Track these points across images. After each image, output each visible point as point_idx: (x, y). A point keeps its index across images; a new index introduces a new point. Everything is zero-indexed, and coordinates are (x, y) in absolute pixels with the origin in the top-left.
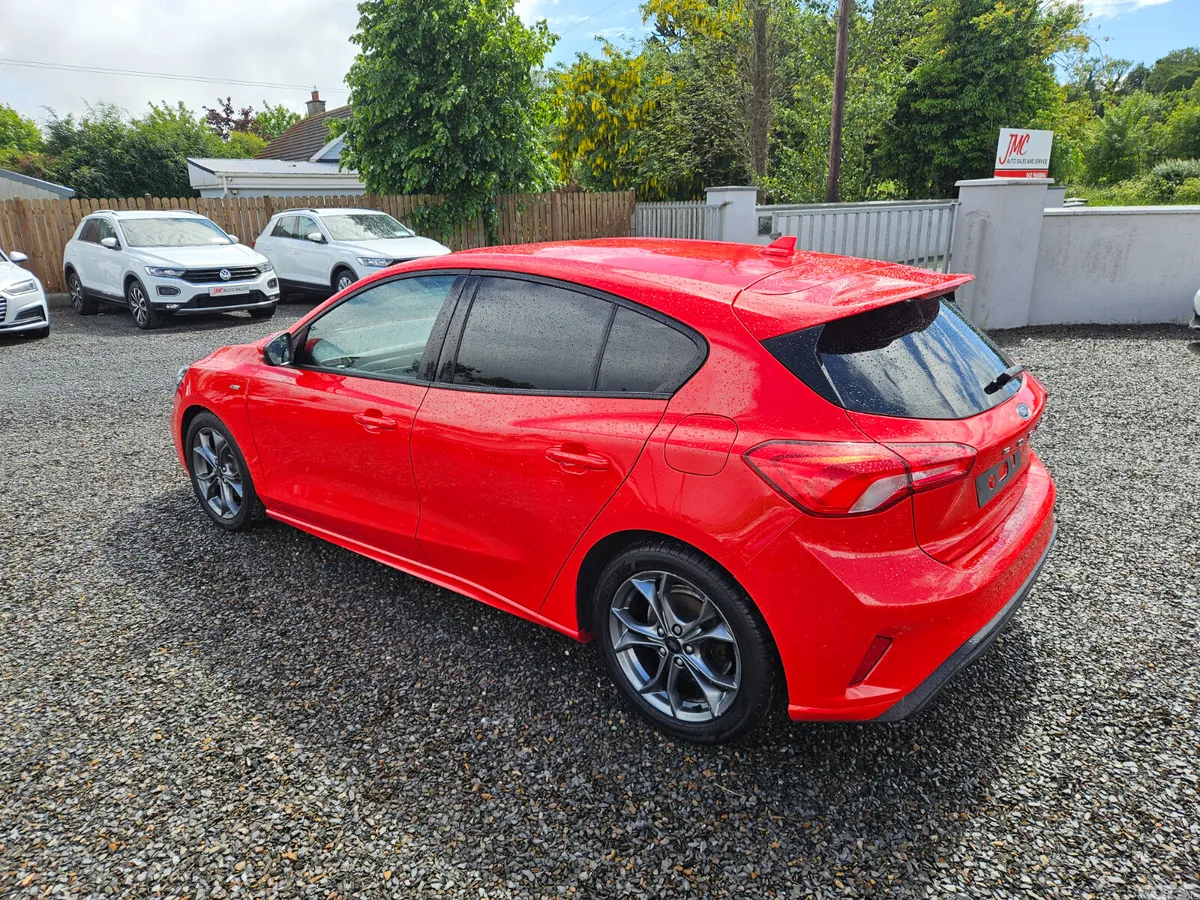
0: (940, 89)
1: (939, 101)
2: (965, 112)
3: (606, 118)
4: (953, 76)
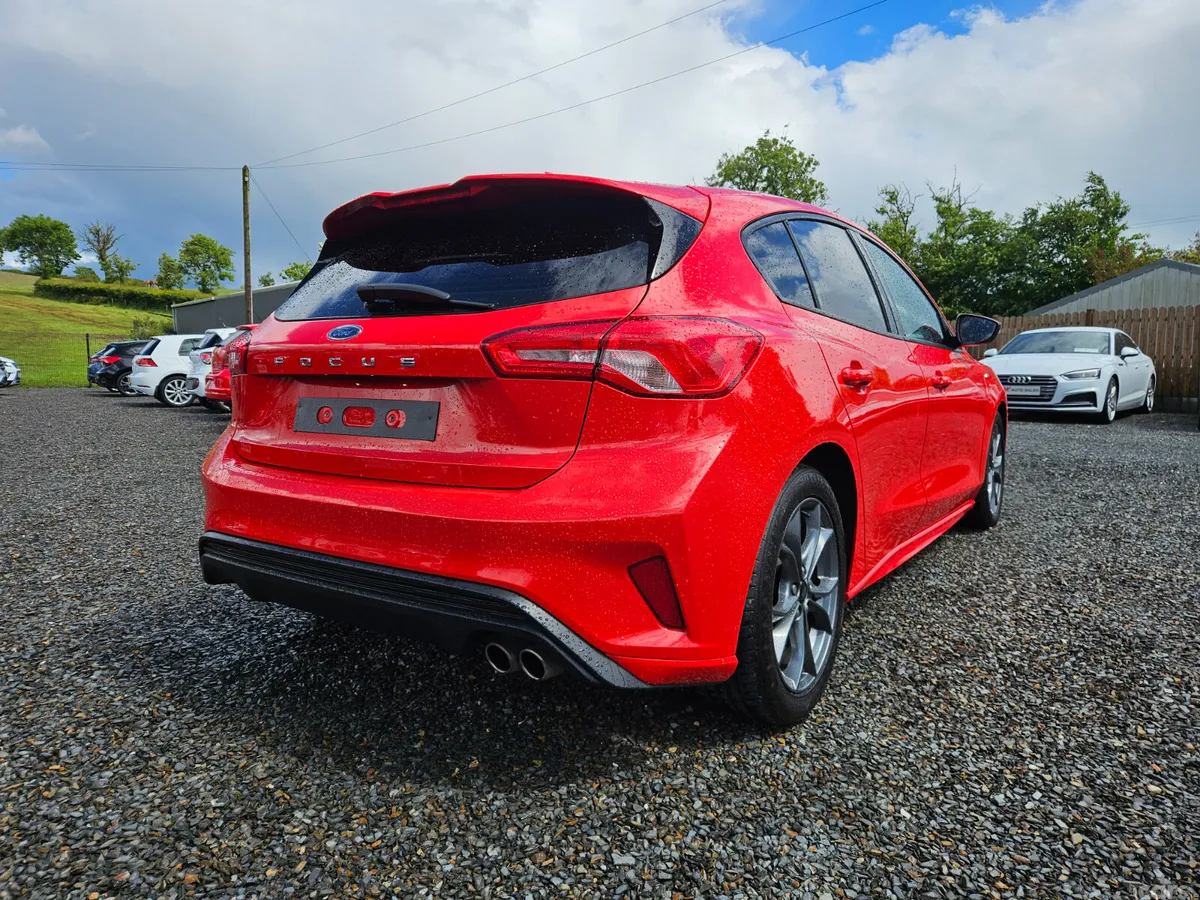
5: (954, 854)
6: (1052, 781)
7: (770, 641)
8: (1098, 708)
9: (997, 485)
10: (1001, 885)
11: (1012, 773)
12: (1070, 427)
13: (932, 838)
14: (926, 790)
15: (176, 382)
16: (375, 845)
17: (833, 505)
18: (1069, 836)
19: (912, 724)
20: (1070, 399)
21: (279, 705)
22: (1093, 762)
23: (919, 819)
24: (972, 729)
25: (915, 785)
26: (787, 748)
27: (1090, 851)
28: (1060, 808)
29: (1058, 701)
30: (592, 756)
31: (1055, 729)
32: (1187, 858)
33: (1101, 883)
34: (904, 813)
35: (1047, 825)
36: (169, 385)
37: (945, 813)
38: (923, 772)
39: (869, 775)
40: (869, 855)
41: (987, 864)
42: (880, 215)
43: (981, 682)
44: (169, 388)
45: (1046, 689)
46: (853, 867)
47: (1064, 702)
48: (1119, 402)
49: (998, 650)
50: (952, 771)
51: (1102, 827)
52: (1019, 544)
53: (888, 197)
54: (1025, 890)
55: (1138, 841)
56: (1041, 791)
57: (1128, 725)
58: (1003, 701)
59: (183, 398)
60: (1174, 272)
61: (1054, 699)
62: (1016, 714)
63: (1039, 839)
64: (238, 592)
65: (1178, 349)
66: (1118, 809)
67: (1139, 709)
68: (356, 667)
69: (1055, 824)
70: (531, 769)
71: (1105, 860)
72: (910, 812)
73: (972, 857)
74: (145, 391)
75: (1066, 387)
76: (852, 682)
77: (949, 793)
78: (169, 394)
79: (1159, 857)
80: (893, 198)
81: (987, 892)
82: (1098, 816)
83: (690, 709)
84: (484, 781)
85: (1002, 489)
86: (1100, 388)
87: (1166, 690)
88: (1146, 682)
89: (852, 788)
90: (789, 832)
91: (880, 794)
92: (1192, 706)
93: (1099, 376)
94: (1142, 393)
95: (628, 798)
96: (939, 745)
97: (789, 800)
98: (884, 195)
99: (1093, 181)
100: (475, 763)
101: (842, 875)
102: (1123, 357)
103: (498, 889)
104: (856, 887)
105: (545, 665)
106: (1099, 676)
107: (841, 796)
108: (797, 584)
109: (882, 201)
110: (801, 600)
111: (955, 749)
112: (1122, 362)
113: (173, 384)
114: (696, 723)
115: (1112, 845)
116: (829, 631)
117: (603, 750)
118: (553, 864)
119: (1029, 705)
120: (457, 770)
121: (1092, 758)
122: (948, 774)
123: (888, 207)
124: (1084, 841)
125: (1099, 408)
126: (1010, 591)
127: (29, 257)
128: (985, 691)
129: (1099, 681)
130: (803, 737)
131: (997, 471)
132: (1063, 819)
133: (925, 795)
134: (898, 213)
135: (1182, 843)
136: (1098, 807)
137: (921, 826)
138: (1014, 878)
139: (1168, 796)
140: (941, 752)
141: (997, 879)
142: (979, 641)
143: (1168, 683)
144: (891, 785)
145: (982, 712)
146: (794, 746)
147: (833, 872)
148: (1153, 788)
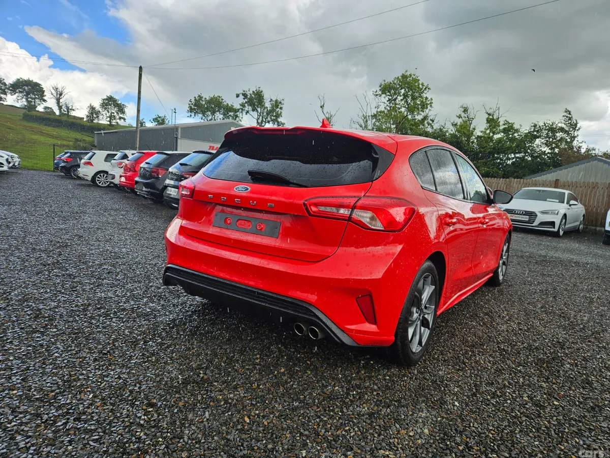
5: (476, 420)
6: (516, 397)
7: (407, 332)
8: (537, 370)
9: (504, 266)
10: (492, 432)
11: (500, 392)
12: (541, 238)
13: (467, 413)
14: (465, 396)
15: (102, 174)
16: (248, 398)
17: (436, 276)
18: (521, 417)
19: (461, 370)
20: (543, 224)
21: (196, 340)
22: (533, 391)
23: (462, 406)
24: (485, 374)
25: (461, 394)
26: (410, 375)
27: (528, 423)
28: (518, 407)
29: (521, 366)
30: (330, 371)
31: (519, 377)
32: (565, 429)
33: (531, 435)
34: (456, 403)
35: (513, 413)
36: (98, 176)
37: (472, 405)
38: (464, 389)
39: (443, 389)
40: (443, 418)
41: (488, 425)
42: (458, 119)
43: (490, 356)
44: (98, 178)
45: (517, 360)
46: (436, 421)
47: (524, 366)
48: (566, 227)
49: (498, 343)
50: (476, 389)
51: (534, 415)
52: (511, 295)
53: (463, 110)
54: (502, 435)
55: (547, 421)
56: (510, 400)
57: (549, 378)
58: (499, 364)
59: (105, 183)
60: (601, 164)
61: (520, 365)
62: (504, 370)
63: (509, 418)
64: (163, 287)
65: (598, 202)
66: (541, 409)
67: (555, 372)
68: (224, 326)
69: (516, 413)
70: (306, 374)
71: (533, 427)
72: (459, 403)
73: (482, 421)
74: (86, 178)
75: (541, 218)
76: (435, 351)
77: (475, 398)
78: (98, 180)
79: (554, 428)
80: (465, 110)
81: (487, 434)
82: (533, 411)
83: (368, 356)
84: (288, 377)
85: (506, 268)
86: (557, 220)
87: (567, 365)
88: (559, 361)
89: (436, 393)
90: (411, 407)
91: (447, 396)
92: (577, 373)
93: (557, 214)
94: (578, 223)
95: (347, 389)
96: (471, 379)
97: (411, 396)
98: (461, 109)
99: (566, 112)
100: (283, 370)
101: (432, 424)
102: (570, 205)
103: (300, 418)
104: (438, 428)
105: (319, 334)
106: (539, 357)
107: (432, 395)
108: (419, 308)
109: (460, 111)
110: (420, 315)
111: (477, 381)
112: (569, 207)
113: (101, 176)
114: (372, 362)
115: (537, 422)
116: (429, 328)
117: (335, 369)
118: (320, 410)
119: (509, 367)
120: (276, 372)
121: (533, 389)
122: (474, 390)
123: (463, 114)
124: (526, 420)
125: (556, 230)
126: (506, 317)
127: (21, 99)
128: (491, 359)
129: (540, 359)
130: (416, 371)
131: (505, 260)
132: (519, 411)
133: (465, 397)
134: (467, 119)
135: (564, 424)
136: (533, 408)
137: (463, 409)
138: (498, 430)
139: (561, 406)
140: (472, 382)
141: (492, 430)
142: (490, 338)
143: (568, 362)
144: (452, 393)
145: (489, 368)
146: (412, 374)
147: (429, 422)
148: (556, 403)
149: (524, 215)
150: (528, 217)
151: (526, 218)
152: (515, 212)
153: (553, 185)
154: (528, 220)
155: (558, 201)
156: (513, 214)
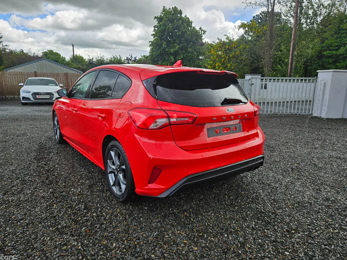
0: (332, 48)
1: (331, 52)
2: (341, 55)
3: (225, 57)
4: (336, 44)
75: (56, 95)
149: (46, 95)
150: (49, 96)
151: (48, 97)
152: (40, 93)
153: (34, 76)
154: (49, 97)
155: (54, 85)
156: (40, 95)
